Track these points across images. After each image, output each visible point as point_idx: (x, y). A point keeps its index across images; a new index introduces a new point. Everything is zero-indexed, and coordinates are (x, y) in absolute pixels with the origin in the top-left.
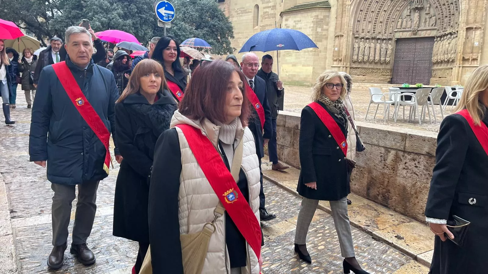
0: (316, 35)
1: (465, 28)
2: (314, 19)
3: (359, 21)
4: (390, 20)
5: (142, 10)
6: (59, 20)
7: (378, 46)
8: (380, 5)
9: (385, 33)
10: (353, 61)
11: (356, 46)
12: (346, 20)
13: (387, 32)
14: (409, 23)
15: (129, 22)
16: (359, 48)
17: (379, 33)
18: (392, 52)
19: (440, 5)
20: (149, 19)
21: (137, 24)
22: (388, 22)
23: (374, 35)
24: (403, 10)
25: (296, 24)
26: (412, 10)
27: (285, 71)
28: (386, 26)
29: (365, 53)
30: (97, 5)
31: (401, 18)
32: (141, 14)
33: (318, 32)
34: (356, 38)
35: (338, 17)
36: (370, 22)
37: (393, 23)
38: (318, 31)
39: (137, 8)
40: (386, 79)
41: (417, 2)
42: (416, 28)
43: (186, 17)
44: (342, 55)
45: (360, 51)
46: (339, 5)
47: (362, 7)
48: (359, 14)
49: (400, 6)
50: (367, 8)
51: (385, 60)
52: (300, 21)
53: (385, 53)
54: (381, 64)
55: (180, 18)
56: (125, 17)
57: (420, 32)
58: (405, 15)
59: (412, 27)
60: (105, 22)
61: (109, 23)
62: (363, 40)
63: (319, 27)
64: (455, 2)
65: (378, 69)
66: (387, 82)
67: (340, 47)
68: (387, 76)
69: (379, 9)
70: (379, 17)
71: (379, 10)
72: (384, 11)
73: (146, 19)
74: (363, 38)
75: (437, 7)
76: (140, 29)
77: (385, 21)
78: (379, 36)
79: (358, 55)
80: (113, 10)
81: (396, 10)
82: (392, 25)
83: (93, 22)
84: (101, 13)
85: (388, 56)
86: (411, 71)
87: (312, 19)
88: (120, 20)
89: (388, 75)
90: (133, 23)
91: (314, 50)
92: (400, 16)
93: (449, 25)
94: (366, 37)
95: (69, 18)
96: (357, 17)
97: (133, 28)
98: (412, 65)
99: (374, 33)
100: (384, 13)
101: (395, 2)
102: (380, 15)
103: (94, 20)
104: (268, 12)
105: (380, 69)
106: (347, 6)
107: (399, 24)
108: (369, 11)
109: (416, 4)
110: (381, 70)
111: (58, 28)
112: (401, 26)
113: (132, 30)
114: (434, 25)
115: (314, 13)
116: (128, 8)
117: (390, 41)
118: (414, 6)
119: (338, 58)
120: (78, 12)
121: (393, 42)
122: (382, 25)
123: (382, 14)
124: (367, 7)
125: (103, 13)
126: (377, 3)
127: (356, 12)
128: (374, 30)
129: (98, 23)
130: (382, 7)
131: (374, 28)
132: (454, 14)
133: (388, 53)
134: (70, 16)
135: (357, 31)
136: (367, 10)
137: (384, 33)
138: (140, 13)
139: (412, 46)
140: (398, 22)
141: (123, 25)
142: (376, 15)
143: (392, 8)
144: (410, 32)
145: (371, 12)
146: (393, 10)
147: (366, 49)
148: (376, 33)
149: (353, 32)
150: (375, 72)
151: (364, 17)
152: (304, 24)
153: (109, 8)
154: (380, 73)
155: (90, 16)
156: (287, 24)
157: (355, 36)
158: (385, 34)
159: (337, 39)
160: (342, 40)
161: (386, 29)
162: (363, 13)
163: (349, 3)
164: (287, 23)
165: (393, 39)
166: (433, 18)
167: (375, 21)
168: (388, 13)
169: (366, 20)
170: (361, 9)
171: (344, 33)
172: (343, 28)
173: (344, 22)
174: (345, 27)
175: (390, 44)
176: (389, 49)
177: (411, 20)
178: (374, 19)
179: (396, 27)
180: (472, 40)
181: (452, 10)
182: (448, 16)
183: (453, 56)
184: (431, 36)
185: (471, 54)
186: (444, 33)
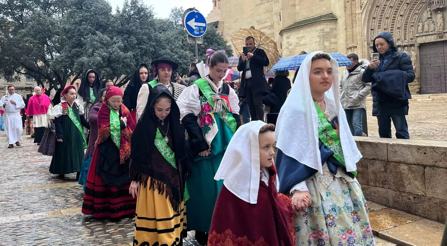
0: (323, 49)
2: (319, 33)
3: (373, 29)
4: (408, 26)
5: (142, 41)
6: (60, 60)
8: (395, 10)
9: (405, 39)
12: (358, 30)
13: (407, 38)
14: (432, 25)
15: (130, 54)
17: (398, 40)
18: (416, 59)
20: (149, 50)
21: (137, 56)
22: (406, 27)
24: (422, 13)
26: (433, 12)
28: (405, 32)
30: (97, 41)
31: (420, 21)
32: (142, 45)
33: (325, 46)
35: (349, 27)
36: (386, 29)
37: (412, 28)
39: (137, 40)
40: (414, 90)
42: (441, 30)
43: (184, 45)
47: (374, 14)
48: (372, 22)
49: (418, 9)
50: (380, 14)
52: (304, 37)
55: (180, 46)
56: (125, 49)
57: (446, 34)
58: (426, 18)
59: (436, 30)
60: (106, 57)
61: (110, 57)
63: (327, 41)
66: (415, 93)
68: (414, 86)
69: (395, 14)
70: (395, 23)
71: (394, 16)
72: (401, 15)
73: (146, 50)
76: (141, 61)
77: (403, 26)
78: (399, 43)
80: (113, 44)
81: (414, 13)
82: (411, 30)
83: (94, 58)
84: (101, 48)
86: (443, 78)
87: (317, 34)
88: (121, 53)
89: (416, 85)
90: (134, 55)
92: (420, 20)
95: (69, 57)
96: (370, 25)
97: (134, 60)
98: (443, 71)
100: (401, 18)
101: (412, 5)
102: (396, 21)
103: (95, 56)
106: (358, 15)
107: (420, 28)
108: (383, 18)
109: (436, 5)
111: (58, 68)
112: (423, 29)
113: (133, 62)
115: (319, 27)
116: (127, 41)
117: (412, 48)
118: (434, 7)
120: (78, 50)
121: (416, 48)
122: (401, 31)
123: (399, 19)
124: (380, 13)
125: (103, 48)
126: (392, 9)
127: (369, 20)
129: (99, 58)
130: (397, 12)
134: (70, 55)
136: (381, 17)
137: (403, 39)
138: (140, 44)
139: (439, 50)
140: (419, 25)
141: (124, 58)
142: (392, 21)
143: (409, 11)
144: (435, 36)
145: (385, 19)
146: (410, 14)
149: (368, 41)
151: (378, 25)
153: (109, 42)
155: (90, 52)
158: (405, 41)
161: (405, 34)
162: (377, 21)
163: (359, 11)
165: (416, 44)
167: (391, 28)
168: (405, 18)
169: (381, 28)
170: (373, 16)
171: (357, 44)
172: (355, 39)
173: (355, 32)
174: (358, 37)
175: (413, 50)
176: (413, 56)
177: (433, 22)
178: (390, 25)
179: (417, 32)
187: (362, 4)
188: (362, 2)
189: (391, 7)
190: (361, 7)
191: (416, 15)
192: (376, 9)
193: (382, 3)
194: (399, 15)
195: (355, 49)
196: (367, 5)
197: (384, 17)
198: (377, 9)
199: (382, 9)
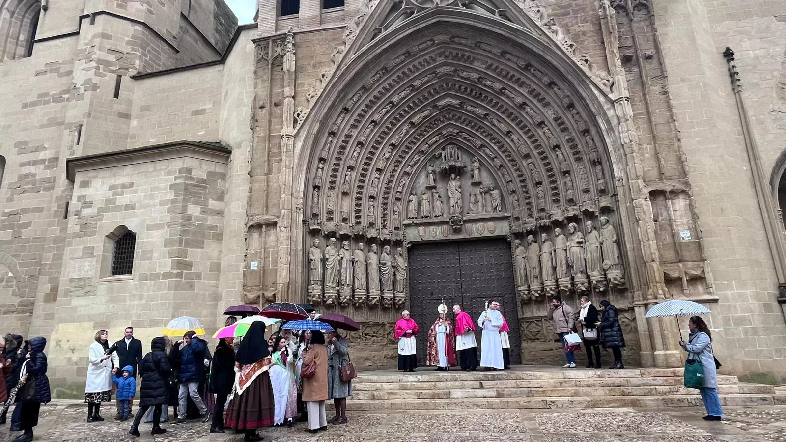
0: (183, 225)
1: (646, 191)
2: (176, 179)
3: (318, 188)
7: (373, 259)
8: (367, 154)
9: (384, 226)
10: (309, 301)
11: (316, 255)
12: (282, 179)
13: (388, 225)
14: (437, 205)
16: (324, 260)
17: (371, 225)
18: (408, 276)
19: (513, 160)
22: (387, 199)
23: (358, 230)
24: (417, 175)
25: (115, 194)
26: (438, 176)
27: (65, 345)
28: (385, 209)
29: (343, 278)
31: (414, 192)
33: (189, 218)
34: (314, 233)
35: (259, 171)
36: (345, 194)
37: (398, 203)
38: (189, 212)
41: (451, 157)
44: (275, 284)
45: (329, 271)
46: (256, 139)
47: (323, 149)
48: (318, 168)
49: (411, 164)
50: (335, 155)
51: (394, 298)
52: (132, 185)
53: (392, 279)
54: (385, 310)
57: (468, 225)
58: (424, 187)
59: (445, 216)
62: (333, 239)
63: (195, 203)
64: (571, 140)
65: (377, 324)
67: (265, 258)
69: (366, 163)
70: (366, 184)
71: (365, 167)
72: (378, 170)
74: (333, 234)
75: (501, 166)
77: (382, 195)
78: (372, 233)
79: (323, 282)
81: (402, 172)
82: (396, 209)
85: (400, 287)
87: (171, 179)
91: (175, 271)
92: (413, 188)
93: (557, 201)
94: (341, 233)
96: (313, 175)
99: (358, 223)
100: (377, 176)
102: (367, 178)
104: (34, 175)
105: (383, 325)
107: (413, 206)
110: (387, 326)
112: (419, 211)
114: (499, 208)
115: (178, 163)
117: (399, 249)
118: (443, 165)
119: (260, 293)
121: (405, 251)
122: (376, 205)
123: (373, 178)
124: (336, 152)
126: (361, 148)
127: (310, 160)
128: (357, 217)
130: (371, 159)
131: (358, 211)
132: (567, 173)
133: (398, 278)
135: (315, 215)
136: (338, 162)
137: (380, 226)
139: (450, 259)
140: (410, 201)
142: (359, 177)
143: (394, 164)
144: (445, 227)
145: (346, 168)
146: (396, 171)
147: (344, 265)
148: (363, 225)
149: (305, 215)
150: (371, 333)
151: (329, 179)
152: (143, 194)
154: (383, 337)
156: (85, 197)
157: (312, 228)
158: (384, 230)
159: (256, 235)
160: (272, 238)
161: (384, 215)
162: (328, 167)
163: (289, 130)
164: (84, 192)
165: (404, 242)
166: (492, 192)
168: (386, 177)
169: (337, 188)
170: (321, 154)
171: (278, 217)
172: (273, 201)
173: (276, 185)
174: (283, 196)
175: (401, 255)
176: (400, 269)
177: (439, 197)
178: (356, 186)
179: (407, 215)
180: (671, 226)
181: (560, 163)
182: (546, 181)
183: (614, 275)
184: (496, 234)
185: (681, 265)
186: (546, 221)
187: (298, 115)
188: (299, 109)
189: (360, 143)
190: (295, 121)
191: (406, 177)
192: (328, 138)
193: (342, 127)
194: (375, 170)
195: (272, 232)
196: (310, 120)
197: (344, 164)
198: (330, 139)
199: (340, 143)
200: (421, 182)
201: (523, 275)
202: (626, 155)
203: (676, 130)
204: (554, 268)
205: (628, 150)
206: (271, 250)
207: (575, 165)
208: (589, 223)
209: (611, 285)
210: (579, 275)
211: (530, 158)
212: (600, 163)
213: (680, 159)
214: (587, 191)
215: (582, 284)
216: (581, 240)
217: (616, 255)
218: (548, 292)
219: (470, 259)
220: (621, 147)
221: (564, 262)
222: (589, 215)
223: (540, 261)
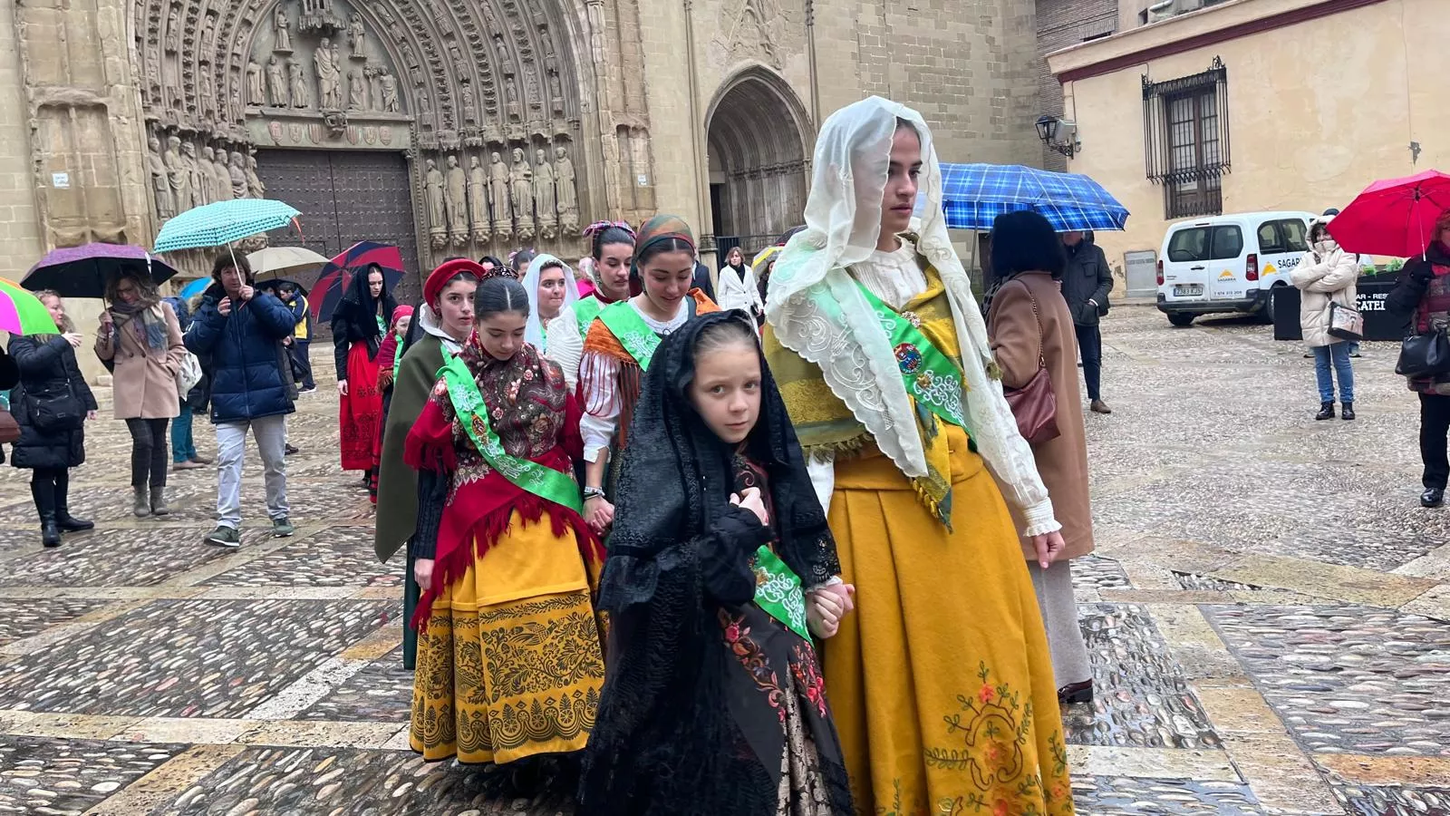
1: (614, 125)
4: (227, 60)
7: (224, 174)
9: (222, 117)
11: (159, 167)
13: (228, 115)
14: (300, 86)
17: (208, 113)
19: (425, 36)
23: (197, 122)
24: (260, 25)
28: (220, 86)
31: (255, 57)
41: (322, 6)
44: (119, 214)
45: (179, 194)
49: (255, 6)
57: (351, 128)
58: (269, 52)
59: (313, 106)
62: (174, 138)
64: (520, 32)
67: (83, 168)
70: (196, 37)
71: (194, 5)
72: (212, 13)
74: (171, 129)
75: (404, 39)
77: (215, 59)
78: (219, 130)
81: (241, 18)
82: (235, 87)
93: (493, 113)
94: (179, 126)
99: (191, 110)
100: (210, 23)
102: (198, 26)
107: (257, 83)
109: (314, 12)
112: (268, 92)
114: (396, 107)
117: (249, 158)
119: (87, 229)
123: (204, 26)
128: (189, 98)
131: (189, 87)
132: (510, 76)
139: (316, 182)
140: (252, 73)
142: (185, 23)
144: (316, 126)
146: (233, 16)
148: (197, 112)
158: (225, 125)
159: (54, 123)
161: (220, 97)
165: (250, 147)
166: (385, 78)
167: (186, 53)
168: (219, 27)
169: (159, 42)
171: (105, 96)
175: (254, 169)
177: (301, 72)
178: (182, 41)
179: (251, 98)
180: (631, 168)
181: (501, 61)
182: (477, 80)
183: (570, 220)
184: (392, 146)
185: (636, 212)
186: (476, 140)
191: (245, 29)
195: (95, 121)
200: (263, 39)
201: (440, 212)
202: (596, 76)
203: (642, 53)
204: (490, 207)
205: (599, 72)
206: (92, 154)
207: (523, 68)
208: (541, 151)
209: (565, 232)
210: (526, 217)
211: (454, 39)
212: (557, 74)
213: (643, 89)
214: (536, 108)
215: (528, 229)
216: (530, 173)
217: (574, 196)
218: (480, 237)
219: (349, 182)
220: (591, 65)
221: (505, 198)
222: (539, 141)
223: (466, 194)
